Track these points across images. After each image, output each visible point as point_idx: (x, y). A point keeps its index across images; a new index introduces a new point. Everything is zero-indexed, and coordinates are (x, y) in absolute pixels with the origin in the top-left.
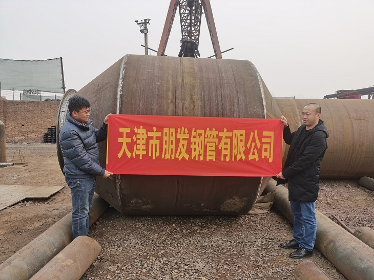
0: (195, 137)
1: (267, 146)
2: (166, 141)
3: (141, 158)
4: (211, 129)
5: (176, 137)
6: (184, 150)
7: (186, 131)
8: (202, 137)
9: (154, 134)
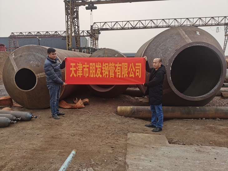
0: (104, 67)
1: (138, 70)
2: (91, 69)
3: (80, 77)
4: (111, 63)
5: (96, 67)
6: (99, 73)
7: (100, 64)
8: (108, 67)
9: (86, 66)
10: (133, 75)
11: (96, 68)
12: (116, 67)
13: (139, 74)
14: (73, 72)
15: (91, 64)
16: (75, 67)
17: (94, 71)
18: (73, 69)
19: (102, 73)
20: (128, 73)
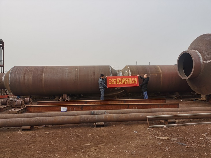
0: (122, 80)
2: (117, 81)
3: (113, 84)
4: (125, 78)
8: (124, 80)
9: (115, 80)
10: (134, 83)
11: (119, 80)
12: (127, 80)
13: (136, 82)
14: (110, 82)
15: (117, 79)
16: (111, 80)
17: (119, 82)
18: (110, 81)
19: (122, 82)
20: (132, 82)
